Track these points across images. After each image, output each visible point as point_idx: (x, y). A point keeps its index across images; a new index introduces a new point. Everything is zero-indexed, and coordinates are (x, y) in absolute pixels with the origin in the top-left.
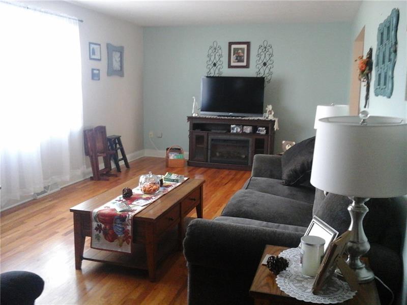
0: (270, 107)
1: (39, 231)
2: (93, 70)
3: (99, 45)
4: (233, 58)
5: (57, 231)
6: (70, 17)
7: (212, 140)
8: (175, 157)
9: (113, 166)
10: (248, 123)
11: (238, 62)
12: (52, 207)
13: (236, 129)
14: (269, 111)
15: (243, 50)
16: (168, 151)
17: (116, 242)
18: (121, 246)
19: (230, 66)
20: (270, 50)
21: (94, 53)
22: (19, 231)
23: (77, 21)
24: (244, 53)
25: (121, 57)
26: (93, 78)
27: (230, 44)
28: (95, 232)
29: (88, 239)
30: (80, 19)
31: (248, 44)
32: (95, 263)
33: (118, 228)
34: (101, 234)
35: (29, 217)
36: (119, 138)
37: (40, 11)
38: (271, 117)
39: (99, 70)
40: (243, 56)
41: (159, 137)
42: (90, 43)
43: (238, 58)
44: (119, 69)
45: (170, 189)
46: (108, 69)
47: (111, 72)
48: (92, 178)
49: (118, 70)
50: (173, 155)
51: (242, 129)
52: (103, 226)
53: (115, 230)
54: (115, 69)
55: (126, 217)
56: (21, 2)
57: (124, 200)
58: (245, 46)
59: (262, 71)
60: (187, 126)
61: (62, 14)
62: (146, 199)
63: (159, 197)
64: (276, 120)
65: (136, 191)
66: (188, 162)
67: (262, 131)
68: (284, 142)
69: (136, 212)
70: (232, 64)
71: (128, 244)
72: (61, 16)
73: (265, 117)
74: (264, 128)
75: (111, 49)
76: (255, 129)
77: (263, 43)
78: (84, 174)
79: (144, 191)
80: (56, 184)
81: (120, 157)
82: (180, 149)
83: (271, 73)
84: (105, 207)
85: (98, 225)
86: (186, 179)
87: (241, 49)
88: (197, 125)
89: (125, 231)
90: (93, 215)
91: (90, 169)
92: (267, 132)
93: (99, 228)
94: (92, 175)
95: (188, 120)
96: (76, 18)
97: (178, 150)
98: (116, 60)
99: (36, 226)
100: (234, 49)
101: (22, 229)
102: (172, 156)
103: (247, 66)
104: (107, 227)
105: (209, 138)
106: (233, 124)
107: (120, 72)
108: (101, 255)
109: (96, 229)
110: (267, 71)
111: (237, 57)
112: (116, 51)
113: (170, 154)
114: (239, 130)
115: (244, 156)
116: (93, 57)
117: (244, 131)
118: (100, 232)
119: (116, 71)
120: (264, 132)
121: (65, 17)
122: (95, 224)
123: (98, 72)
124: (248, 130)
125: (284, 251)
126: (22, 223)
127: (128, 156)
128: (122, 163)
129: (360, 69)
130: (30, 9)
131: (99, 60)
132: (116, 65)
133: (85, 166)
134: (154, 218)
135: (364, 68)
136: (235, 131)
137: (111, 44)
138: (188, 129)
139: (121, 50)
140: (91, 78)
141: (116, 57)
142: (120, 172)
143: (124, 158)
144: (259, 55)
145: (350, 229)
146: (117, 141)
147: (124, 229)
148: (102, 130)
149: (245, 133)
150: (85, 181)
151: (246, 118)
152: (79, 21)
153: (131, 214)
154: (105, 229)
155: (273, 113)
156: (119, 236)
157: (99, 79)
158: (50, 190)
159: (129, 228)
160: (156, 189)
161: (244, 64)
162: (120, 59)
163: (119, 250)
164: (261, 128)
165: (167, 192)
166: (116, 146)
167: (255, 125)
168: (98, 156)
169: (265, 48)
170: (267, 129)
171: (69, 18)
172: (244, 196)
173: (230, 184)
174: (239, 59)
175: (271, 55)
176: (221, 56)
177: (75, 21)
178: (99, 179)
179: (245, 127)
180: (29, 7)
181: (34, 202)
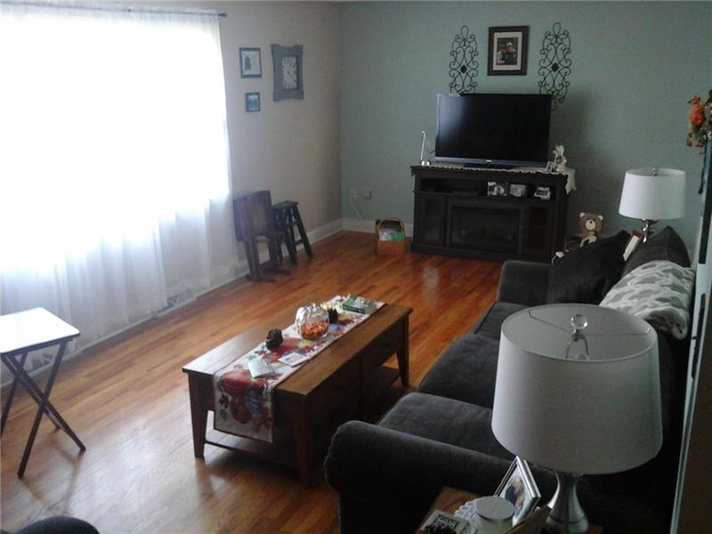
0: (560, 150)
1: (153, 381)
2: (248, 95)
3: (258, 50)
4: (497, 55)
5: (179, 382)
6: (205, 11)
7: (454, 208)
8: (390, 238)
9: (285, 253)
10: (519, 179)
11: (505, 64)
12: (176, 336)
13: (496, 189)
14: (560, 158)
15: (514, 40)
16: (378, 226)
17: (249, 425)
18: (257, 430)
19: (491, 72)
20: (566, 42)
21: (248, 66)
22: (123, 379)
23: (216, 17)
24: (516, 48)
25: (299, 65)
26: (248, 110)
27: (492, 30)
28: (219, 407)
29: (211, 414)
30: (221, 12)
31: (525, 30)
32: (222, 451)
33: (252, 403)
34: (228, 410)
35: (142, 353)
36: (294, 206)
37: (151, 12)
38: (561, 169)
39: (258, 94)
40: (516, 53)
41: (366, 198)
42: (242, 49)
43: (506, 56)
44: (295, 85)
45: (347, 329)
46: (275, 88)
47: (281, 93)
48: (248, 278)
49: (294, 89)
50: (385, 233)
51: (508, 190)
52: (230, 398)
53: (248, 405)
54: (287, 87)
55: (263, 388)
56: (118, 2)
57: (269, 352)
58: (519, 35)
59: (549, 80)
60: (410, 182)
61: (188, 10)
62: (303, 351)
63: (325, 345)
64: (571, 174)
65: (291, 333)
66: (412, 244)
67: (545, 194)
68: (582, 215)
69: (281, 379)
70: (496, 68)
71: (268, 429)
72: (187, 13)
73: (549, 168)
74: (548, 189)
75: (278, 52)
76: (531, 189)
77: (553, 27)
78: (237, 271)
79: (303, 335)
80: (189, 292)
81: (298, 238)
82: (398, 223)
83: (565, 84)
84: (235, 367)
85: (223, 396)
86: (380, 305)
87: (511, 40)
88: (427, 181)
89: (262, 410)
90: (216, 381)
91: (245, 262)
92: (553, 196)
93: (224, 401)
94: (248, 272)
95: (412, 172)
96: (214, 12)
97: (395, 225)
98: (289, 72)
99: (149, 371)
100: (499, 39)
101: (129, 376)
102: (385, 236)
103: (523, 72)
104: (237, 400)
105: (449, 205)
106: (491, 181)
107: (297, 92)
108: (229, 440)
109: (221, 402)
110: (559, 80)
111: (503, 54)
112: (288, 56)
113: (380, 233)
114: (502, 191)
115: (510, 238)
116: (246, 73)
117: (511, 193)
118: (226, 407)
119: (289, 90)
120: (547, 196)
121: (196, 14)
122: (218, 395)
123: (257, 97)
124: (518, 190)
125: (466, 504)
126: (128, 364)
127: (310, 235)
128: (300, 247)
129: (693, 123)
130: (133, 11)
131: (259, 76)
132: (289, 80)
133: (237, 259)
134: (305, 393)
135: (700, 121)
136: (495, 194)
137: (278, 45)
138: (413, 187)
139: (297, 52)
140: (245, 109)
141: (288, 66)
142: (296, 264)
143: (305, 240)
144: (544, 51)
145: (551, 505)
146: (292, 212)
147: (260, 406)
148: (264, 196)
149: (512, 196)
150: (238, 282)
151: (514, 170)
152: (220, 15)
153: (272, 383)
154: (233, 403)
155: (565, 161)
156: (254, 415)
157: (259, 110)
158: (179, 302)
159: (268, 405)
160: (322, 330)
161: (517, 67)
162: (295, 69)
163: (256, 437)
164: (542, 189)
165: (340, 335)
166: (290, 220)
167: (532, 183)
168: (258, 241)
169: (557, 38)
170: (553, 190)
171: (202, 14)
172: (465, 351)
173: (476, 294)
174: (508, 58)
175: (568, 50)
176: (474, 53)
177: (211, 17)
178: (260, 280)
179: (513, 186)
180: (131, 8)
181: (153, 323)
